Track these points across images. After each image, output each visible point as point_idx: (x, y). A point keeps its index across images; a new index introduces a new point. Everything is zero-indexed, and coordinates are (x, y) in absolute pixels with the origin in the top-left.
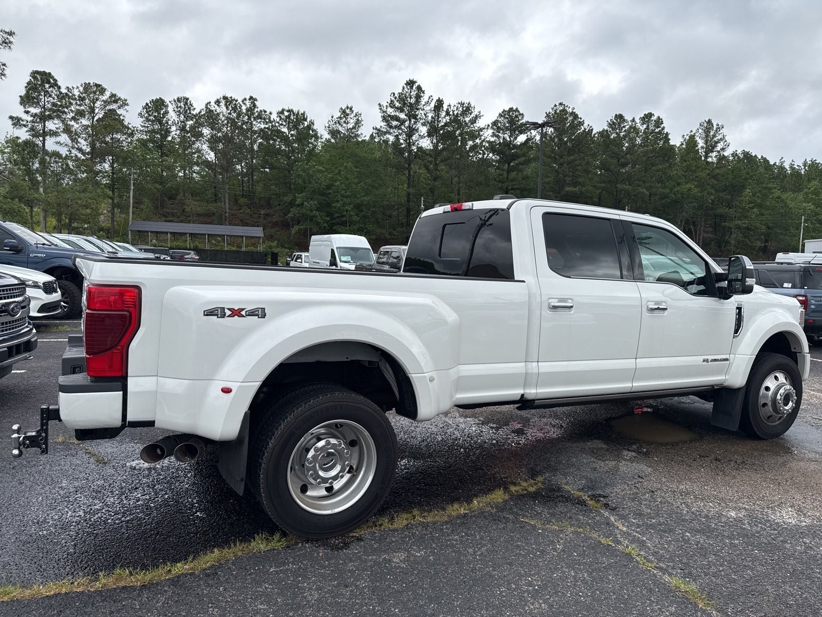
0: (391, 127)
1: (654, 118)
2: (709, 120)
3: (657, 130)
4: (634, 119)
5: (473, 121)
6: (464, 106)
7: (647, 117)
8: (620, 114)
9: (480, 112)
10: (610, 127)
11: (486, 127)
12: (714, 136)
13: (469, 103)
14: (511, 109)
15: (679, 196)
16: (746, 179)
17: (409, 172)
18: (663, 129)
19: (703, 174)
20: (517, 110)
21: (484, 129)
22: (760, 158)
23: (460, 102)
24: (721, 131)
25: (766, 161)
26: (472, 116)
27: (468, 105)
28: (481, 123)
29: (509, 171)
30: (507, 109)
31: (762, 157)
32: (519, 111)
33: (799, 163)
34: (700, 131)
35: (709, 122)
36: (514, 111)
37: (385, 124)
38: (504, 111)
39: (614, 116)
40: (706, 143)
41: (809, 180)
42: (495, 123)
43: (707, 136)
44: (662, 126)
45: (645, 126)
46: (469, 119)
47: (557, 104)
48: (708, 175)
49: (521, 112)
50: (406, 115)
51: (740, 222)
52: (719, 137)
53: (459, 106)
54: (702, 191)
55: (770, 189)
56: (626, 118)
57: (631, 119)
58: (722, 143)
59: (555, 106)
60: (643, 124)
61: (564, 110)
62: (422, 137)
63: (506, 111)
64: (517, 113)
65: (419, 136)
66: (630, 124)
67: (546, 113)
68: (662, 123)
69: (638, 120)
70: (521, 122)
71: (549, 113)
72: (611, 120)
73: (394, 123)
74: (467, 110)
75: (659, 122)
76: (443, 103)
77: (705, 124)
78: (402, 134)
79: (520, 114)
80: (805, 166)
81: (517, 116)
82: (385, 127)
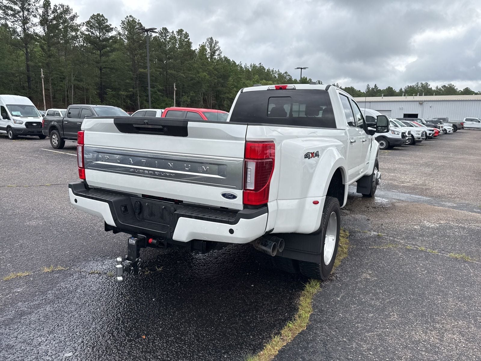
0: (7, 15)
1: (184, 33)
2: (211, 37)
3: (185, 40)
4: (173, 31)
5: (73, 18)
6: (64, 7)
7: (180, 32)
8: (165, 28)
9: (76, 13)
10: (160, 35)
11: (82, 24)
12: (214, 47)
13: (68, 6)
14: (98, 15)
15: (200, 79)
16: (230, 72)
17: (27, 50)
18: (189, 39)
19: (211, 68)
20: (102, 16)
21: (80, 25)
22: (232, 61)
23: (61, 4)
24: (217, 45)
25: (235, 63)
26: (71, 15)
27: (67, 7)
28: (78, 21)
29: (101, 56)
30: (96, 14)
31: (233, 60)
32: (104, 17)
33: (249, 65)
34: (207, 43)
35: (211, 39)
36: (101, 16)
37: (2, 12)
38: (94, 15)
39: (162, 28)
40: (211, 50)
41: (254, 74)
42: (88, 23)
43: (211, 46)
44: (188, 38)
45: (179, 37)
46: (69, 17)
47: (128, 16)
48: (213, 68)
49: (106, 18)
50: (20, 8)
51: (228, 95)
52: (217, 48)
53: (61, 7)
54: (211, 77)
55: (241, 78)
56: (169, 31)
57: (172, 31)
58: (219, 51)
59: (127, 17)
60: (178, 35)
61: (133, 20)
62: (35, 25)
63: (95, 15)
64: (103, 18)
65: (32, 24)
66: (171, 34)
67: (122, 21)
68: (188, 36)
69: (175, 33)
70: (106, 24)
71: (124, 21)
72: (160, 30)
73: (10, 12)
74: (67, 10)
75: (187, 35)
76: (50, 3)
77: (210, 40)
78: (17, 21)
79: (105, 19)
80: (251, 67)
81: (103, 20)
82: (2, 14)
